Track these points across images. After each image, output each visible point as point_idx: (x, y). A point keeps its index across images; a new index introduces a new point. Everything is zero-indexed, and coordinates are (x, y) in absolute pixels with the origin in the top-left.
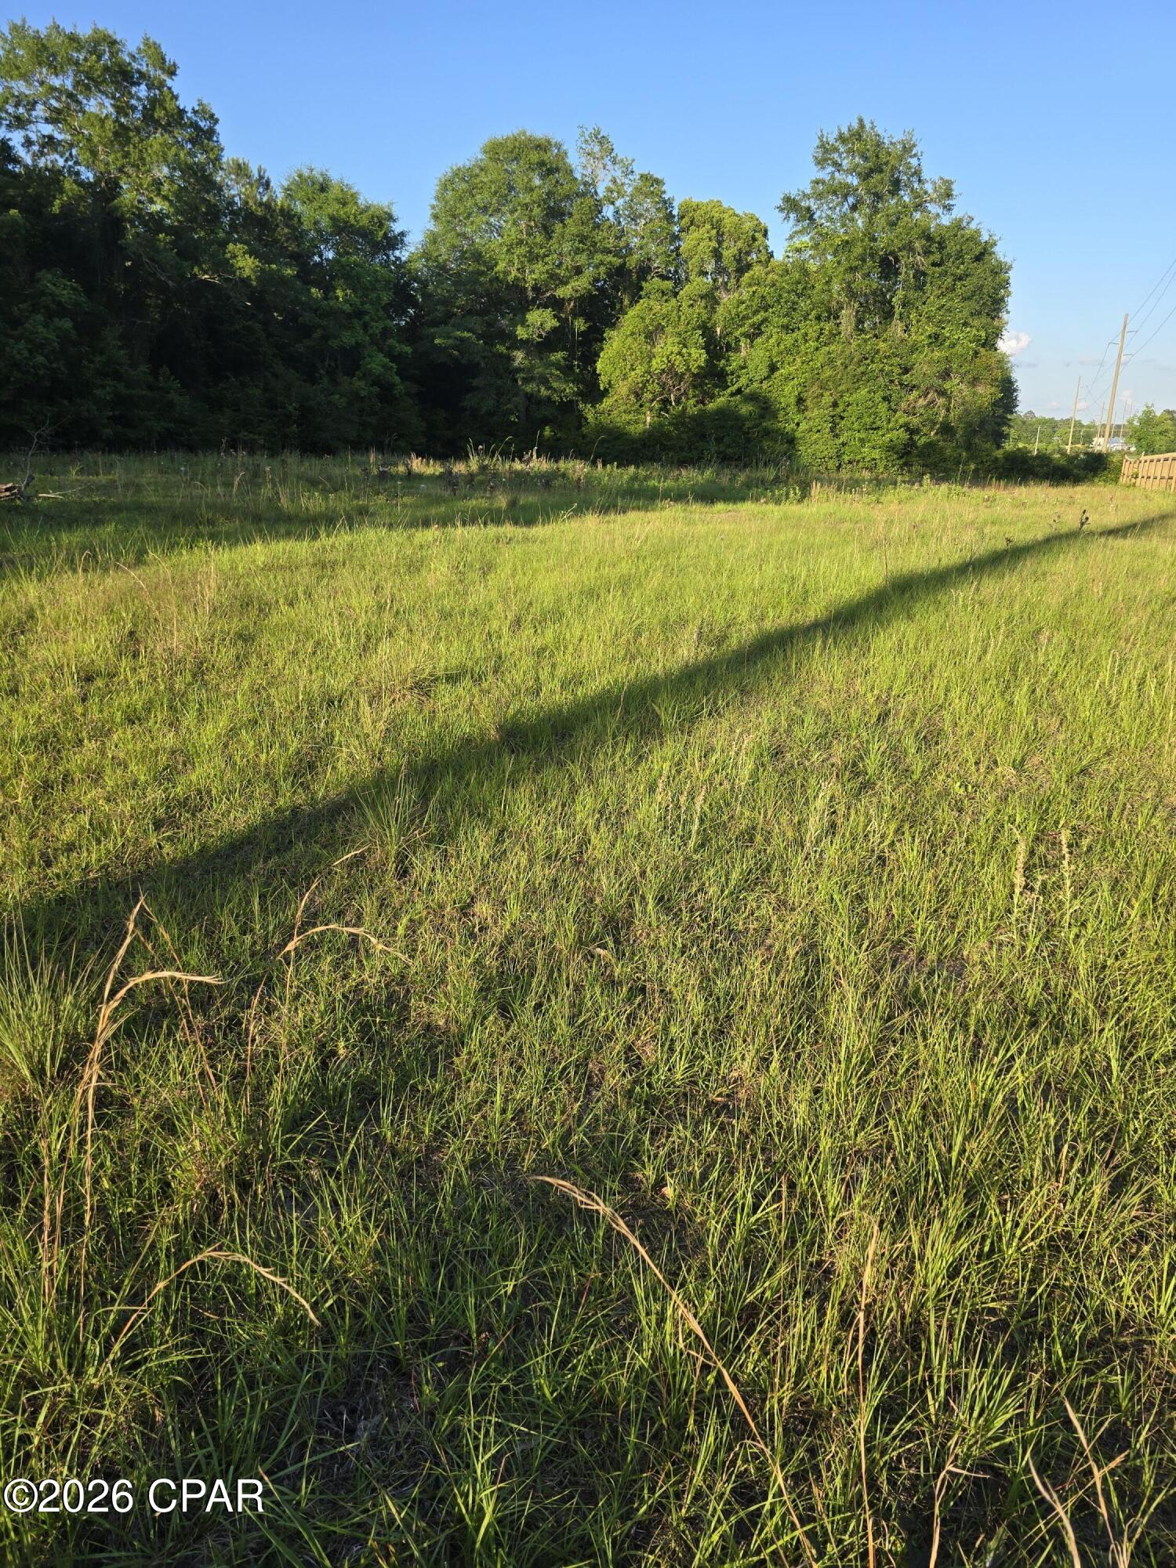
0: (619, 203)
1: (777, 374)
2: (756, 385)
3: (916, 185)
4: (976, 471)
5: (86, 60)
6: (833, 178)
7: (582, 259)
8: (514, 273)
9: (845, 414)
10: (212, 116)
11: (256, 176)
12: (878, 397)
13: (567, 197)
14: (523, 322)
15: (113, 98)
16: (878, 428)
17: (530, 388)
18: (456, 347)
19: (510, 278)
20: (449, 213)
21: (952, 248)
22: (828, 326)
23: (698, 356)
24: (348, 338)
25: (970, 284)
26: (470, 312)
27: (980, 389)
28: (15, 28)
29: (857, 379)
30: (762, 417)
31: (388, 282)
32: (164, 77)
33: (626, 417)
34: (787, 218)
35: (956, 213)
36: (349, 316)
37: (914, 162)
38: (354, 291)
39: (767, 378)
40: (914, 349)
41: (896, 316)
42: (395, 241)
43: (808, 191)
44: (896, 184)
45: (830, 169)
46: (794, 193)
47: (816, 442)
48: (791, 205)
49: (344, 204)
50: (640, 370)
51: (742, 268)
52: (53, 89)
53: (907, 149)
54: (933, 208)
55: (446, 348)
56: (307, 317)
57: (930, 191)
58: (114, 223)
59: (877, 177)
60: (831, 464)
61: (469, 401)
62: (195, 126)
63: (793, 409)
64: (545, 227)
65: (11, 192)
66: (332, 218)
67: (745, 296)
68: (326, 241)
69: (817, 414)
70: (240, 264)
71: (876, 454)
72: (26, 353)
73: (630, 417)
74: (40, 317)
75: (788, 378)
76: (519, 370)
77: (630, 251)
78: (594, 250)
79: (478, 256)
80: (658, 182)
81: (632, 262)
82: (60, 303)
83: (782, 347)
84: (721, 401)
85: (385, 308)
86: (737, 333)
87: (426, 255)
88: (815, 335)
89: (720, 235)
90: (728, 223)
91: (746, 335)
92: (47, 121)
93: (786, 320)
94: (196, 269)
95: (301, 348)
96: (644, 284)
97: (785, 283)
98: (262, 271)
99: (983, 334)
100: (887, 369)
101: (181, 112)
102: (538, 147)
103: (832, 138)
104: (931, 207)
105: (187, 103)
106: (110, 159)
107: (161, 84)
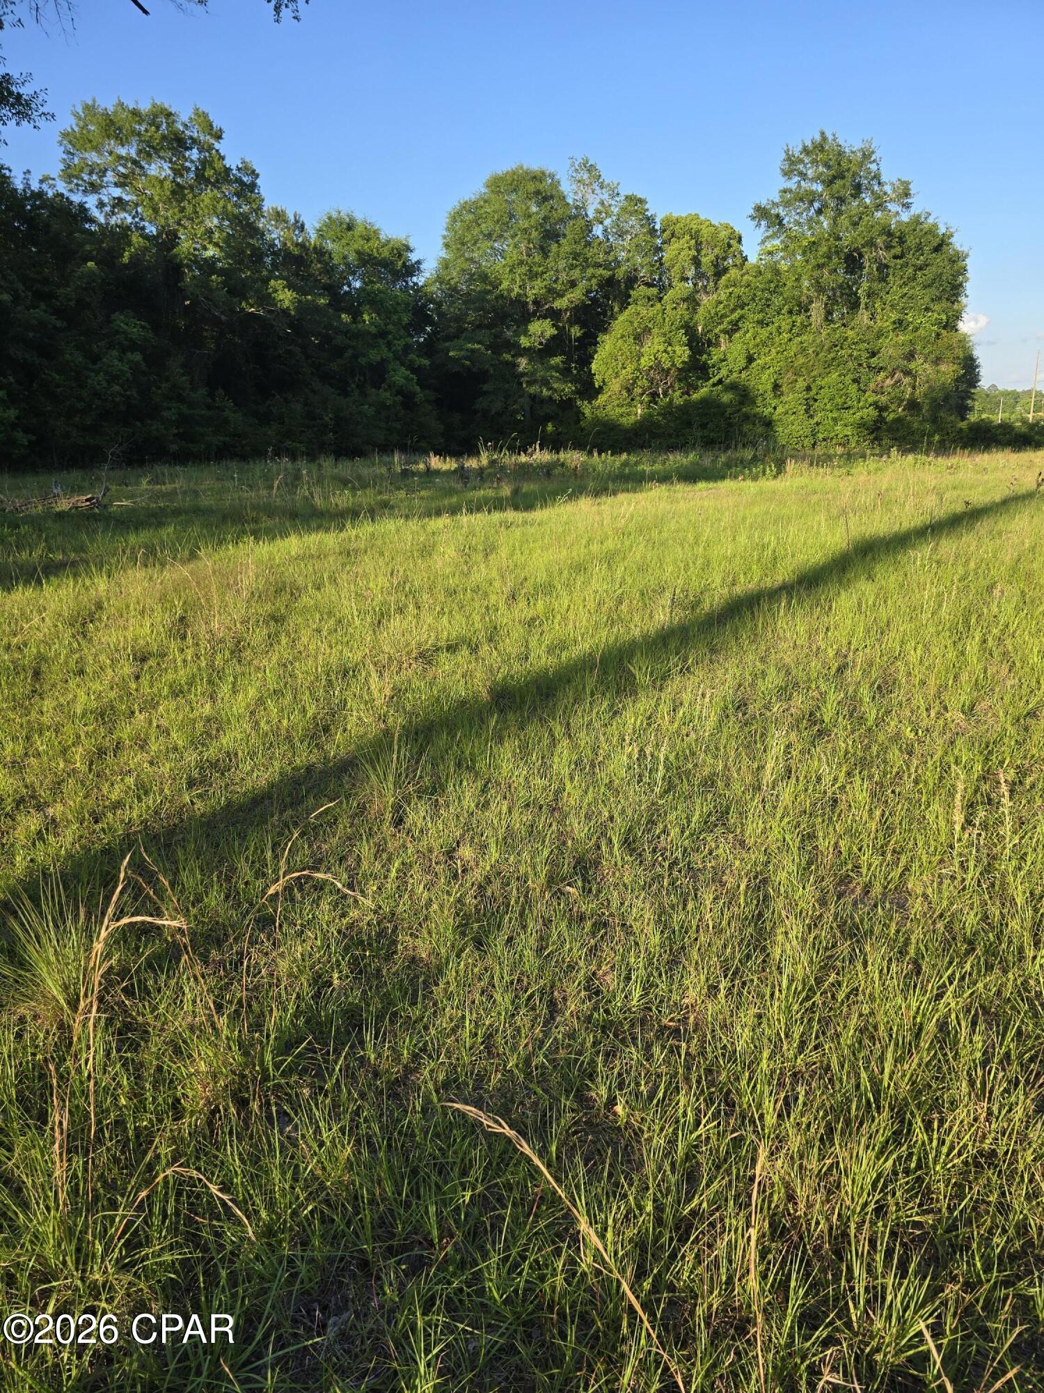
0: (608, 222)
1: (754, 364)
2: (735, 375)
3: (876, 188)
4: (942, 442)
5: (146, 131)
6: (799, 186)
7: (576, 274)
8: (516, 290)
9: (818, 397)
10: (253, 172)
11: (293, 220)
12: (848, 379)
13: (561, 220)
14: (526, 333)
15: (171, 162)
16: (848, 408)
17: (533, 389)
18: (466, 358)
19: (513, 295)
20: (458, 242)
21: (911, 241)
22: (799, 319)
23: (682, 353)
24: (374, 356)
25: (930, 273)
26: (480, 327)
27: (943, 368)
28: (87, 108)
29: (828, 365)
30: (742, 403)
31: (407, 304)
32: (212, 141)
33: (619, 410)
34: (759, 225)
35: (915, 210)
36: (375, 336)
37: (873, 167)
38: (379, 314)
39: (746, 368)
40: (880, 334)
41: (862, 306)
42: (413, 269)
43: (777, 200)
44: (858, 189)
45: (797, 179)
46: (764, 203)
47: (792, 423)
48: (761, 213)
49: (368, 240)
50: (630, 368)
51: (720, 272)
52: (120, 157)
53: (867, 156)
54: (893, 207)
55: (459, 359)
56: (339, 340)
57: (889, 192)
58: (174, 269)
59: (839, 182)
60: (808, 442)
61: (481, 403)
62: (239, 181)
63: (770, 395)
64: (542, 248)
65: (88, 247)
66: (358, 252)
67: (723, 297)
68: (354, 273)
69: (792, 399)
70: (281, 297)
71: (848, 431)
72: (104, 384)
73: (623, 409)
74: (115, 353)
75: (764, 367)
76: (523, 374)
77: (618, 264)
78: (586, 264)
79: (484, 278)
80: (641, 201)
81: (620, 273)
82: (131, 339)
83: (758, 340)
84: (703, 392)
85: (406, 328)
86: (717, 331)
87: (439, 279)
88: (788, 327)
89: (698, 244)
90: (705, 233)
91: (725, 332)
92: (116, 185)
93: (760, 316)
94: (244, 304)
95: (334, 366)
96: (632, 292)
97: (758, 283)
98: (299, 301)
99: (944, 317)
100: (855, 353)
101: (228, 170)
102: (534, 178)
103: (797, 151)
104: (890, 206)
105: (232, 162)
106: (169, 214)
107: (210, 147)
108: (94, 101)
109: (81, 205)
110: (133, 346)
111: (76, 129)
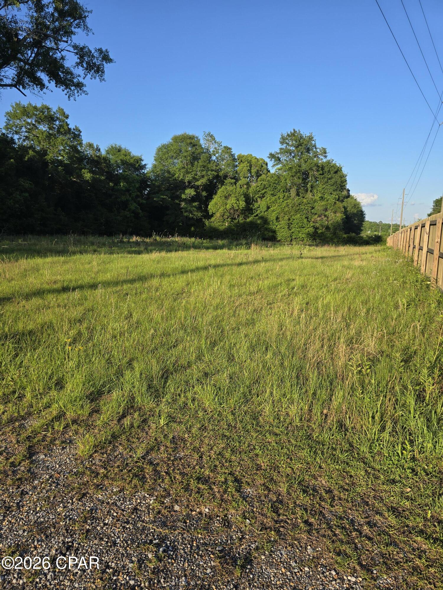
0: (217, 155)
1: (270, 210)
2: (263, 213)
3: (314, 150)
4: (338, 241)
5: (39, 114)
6: (286, 148)
7: (204, 173)
8: (181, 177)
9: (293, 223)
10: (79, 130)
11: (96, 147)
12: (304, 217)
13: (199, 154)
14: (184, 193)
15: (48, 125)
16: (304, 227)
17: (185, 214)
18: (161, 201)
19: (180, 179)
20: (160, 159)
21: (326, 169)
22: (286, 194)
23: (242, 204)
24: (123, 198)
25: (333, 180)
26: (168, 190)
27: (337, 215)
28: (17, 104)
29: (297, 211)
30: (265, 223)
31: (139, 180)
32: (65, 119)
33: (219, 224)
34: (271, 160)
35: (328, 158)
36: (124, 191)
37: (313, 142)
38: (127, 184)
39: (267, 211)
40: (315, 201)
41: (309, 191)
42: (144, 167)
43: (278, 152)
44: (308, 150)
45: (285, 145)
46: (273, 152)
47: (283, 232)
48: (272, 156)
49: (126, 156)
50: (222, 208)
51: (258, 175)
52: (28, 123)
53: (311, 138)
55: (158, 201)
56: (109, 192)
57: (319, 152)
58: (45, 164)
59: (300, 147)
60: (289, 239)
61: (166, 218)
62: (73, 133)
63: (275, 221)
64: (191, 163)
65: (12, 154)
66: (121, 160)
67: (259, 185)
68: (120, 167)
69: (283, 223)
70: (86, 176)
71: (304, 236)
72: (12, 204)
73: (221, 224)
74: (18, 193)
75: (273, 211)
76: (182, 208)
77: (221, 170)
78: (208, 170)
79: (169, 172)
80: (230, 149)
81: (221, 174)
82: (25, 188)
83: (271, 201)
84: (251, 218)
85: (137, 188)
86: (256, 196)
87: (153, 171)
88: (282, 197)
89: (251, 166)
90: (253, 161)
91: (260, 197)
92: (26, 132)
93: (272, 192)
94: (72, 177)
95: (107, 201)
96: (225, 181)
97: (272, 180)
98: (93, 177)
99: (337, 197)
100: (306, 208)
101: (70, 129)
102: (190, 138)
103: (285, 135)
104: (320, 156)
105: (72, 126)
106: (45, 144)
107: (63, 121)
108: (20, 102)
109: (12, 138)
110: (26, 191)
111: (12, 111)
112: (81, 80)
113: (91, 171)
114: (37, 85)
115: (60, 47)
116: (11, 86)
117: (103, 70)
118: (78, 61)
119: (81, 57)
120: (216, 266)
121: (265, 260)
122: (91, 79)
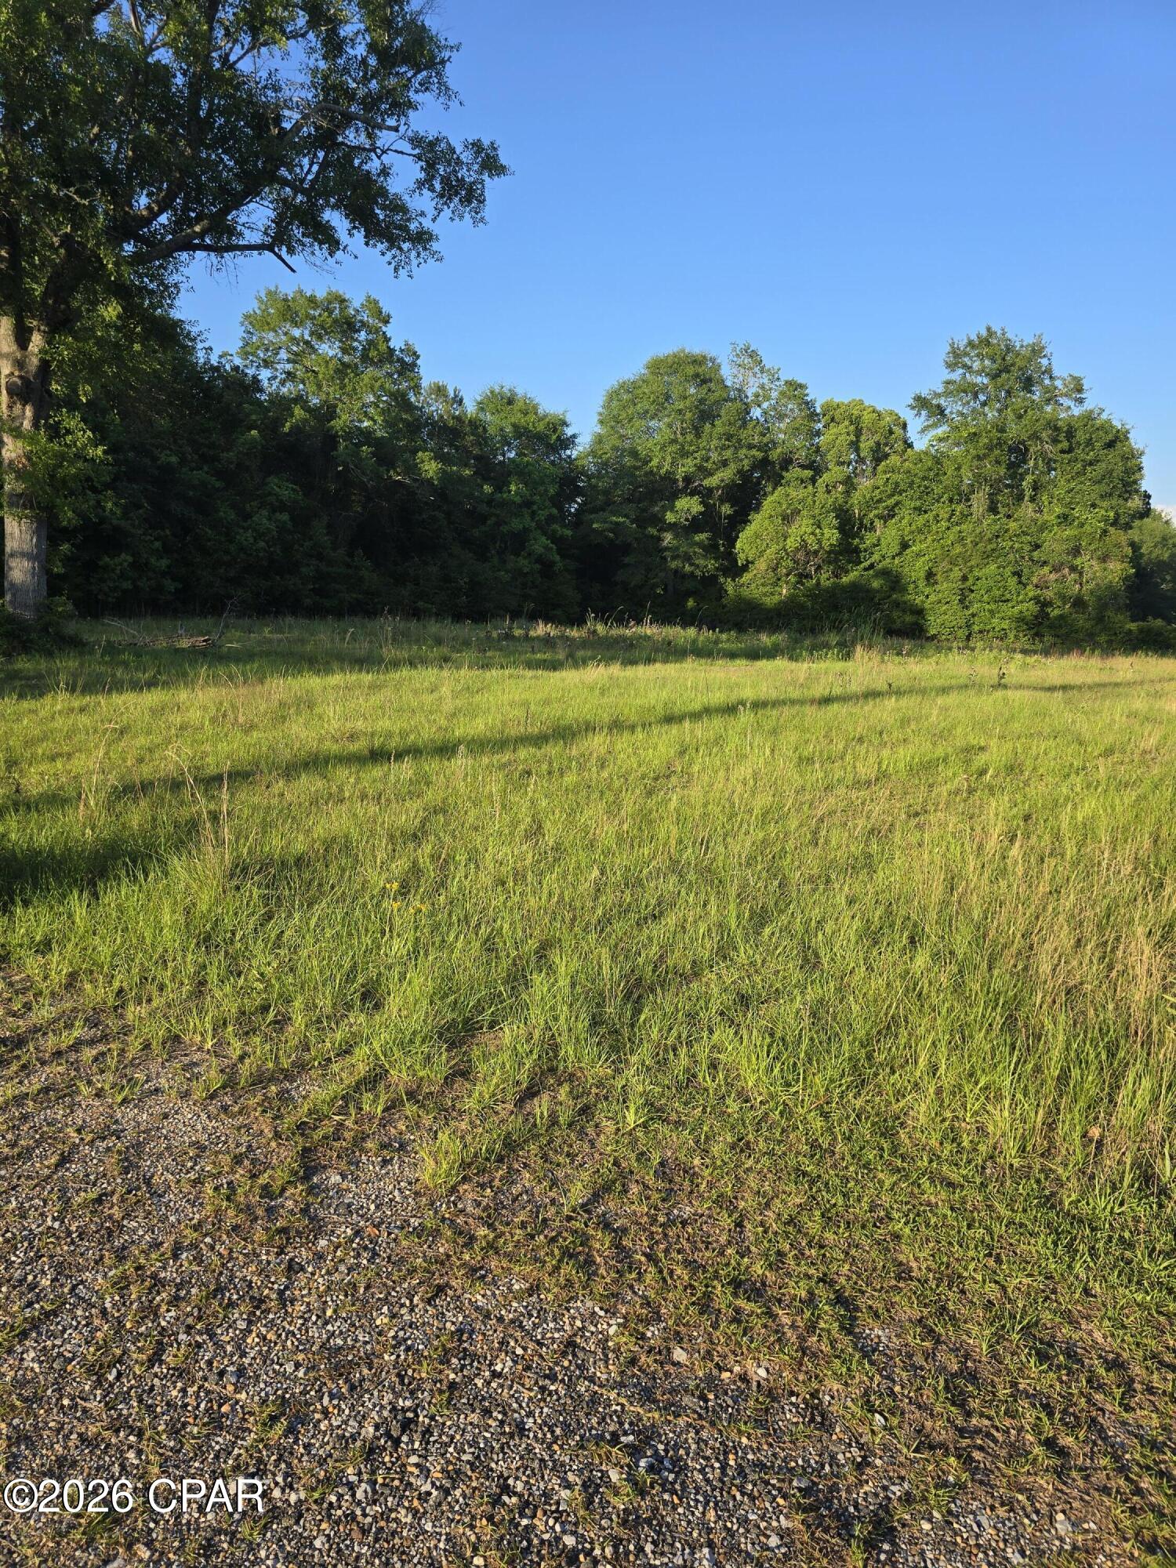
0: (765, 405)
1: (908, 551)
2: (888, 560)
3: (1047, 382)
4: (1110, 642)
5: (320, 315)
6: (963, 379)
7: (728, 454)
8: (667, 467)
9: (974, 588)
10: (415, 353)
11: (452, 395)
12: (1008, 571)
13: (717, 402)
14: (672, 508)
15: (340, 341)
16: (1007, 601)
17: (673, 565)
18: (611, 530)
19: (663, 471)
20: (613, 419)
21: (1081, 436)
22: (959, 508)
23: (831, 536)
24: (516, 524)
25: (1101, 468)
26: (629, 501)
27: (1111, 566)
28: (269, 293)
29: (987, 556)
30: (893, 589)
31: (557, 476)
32: (380, 325)
33: (763, 590)
34: (919, 414)
35: (1089, 405)
36: (520, 506)
37: (1044, 362)
38: (526, 484)
39: (899, 554)
40: (1043, 528)
41: (1027, 498)
42: (568, 442)
43: (940, 389)
44: (1028, 384)
45: (961, 371)
46: (924, 393)
47: (945, 613)
48: (921, 403)
49: (526, 414)
50: (774, 548)
51: (879, 456)
52: (293, 339)
53: (1037, 351)
54: (1066, 402)
55: (603, 531)
56: (483, 508)
57: (1061, 387)
58: (331, 439)
59: (1004, 375)
60: (960, 634)
61: (621, 576)
62: (400, 360)
63: (922, 584)
64: (696, 428)
65: (254, 417)
66: (514, 425)
67: (881, 483)
68: (509, 444)
69: (946, 588)
70: (427, 468)
71: (1006, 625)
72: (251, 540)
73: (768, 589)
74: (265, 513)
75: (918, 555)
76: (667, 549)
77: (774, 446)
78: (739, 446)
79: (634, 454)
80: (801, 386)
81: (775, 455)
82: (281, 501)
83: (914, 527)
84: (853, 575)
85: (551, 499)
86: (871, 515)
87: (593, 453)
88: (946, 516)
89: (858, 433)
90: (867, 418)
91: (880, 517)
92: (289, 361)
93: (918, 503)
94: (391, 472)
95: (476, 532)
96: (784, 474)
97: (918, 470)
98: (444, 472)
99: (1112, 514)
100: (1017, 546)
101: (391, 351)
102: (695, 361)
103: (962, 344)
104: (1062, 400)
105: (396, 344)
106: (331, 390)
107: (378, 330)
108: (277, 288)
109: (255, 377)
110: (282, 507)
111: (258, 311)
112: (427, 223)
113: (436, 458)
114: (321, 243)
115: (379, 144)
116: (259, 248)
117: (482, 194)
118: (423, 175)
119: (430, 167)
120: (758, 705)
121: (894, 691)
122: (452, 219)
